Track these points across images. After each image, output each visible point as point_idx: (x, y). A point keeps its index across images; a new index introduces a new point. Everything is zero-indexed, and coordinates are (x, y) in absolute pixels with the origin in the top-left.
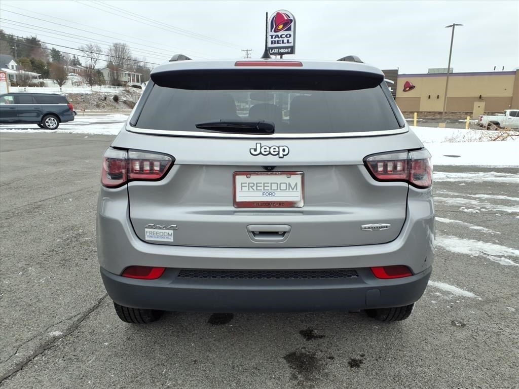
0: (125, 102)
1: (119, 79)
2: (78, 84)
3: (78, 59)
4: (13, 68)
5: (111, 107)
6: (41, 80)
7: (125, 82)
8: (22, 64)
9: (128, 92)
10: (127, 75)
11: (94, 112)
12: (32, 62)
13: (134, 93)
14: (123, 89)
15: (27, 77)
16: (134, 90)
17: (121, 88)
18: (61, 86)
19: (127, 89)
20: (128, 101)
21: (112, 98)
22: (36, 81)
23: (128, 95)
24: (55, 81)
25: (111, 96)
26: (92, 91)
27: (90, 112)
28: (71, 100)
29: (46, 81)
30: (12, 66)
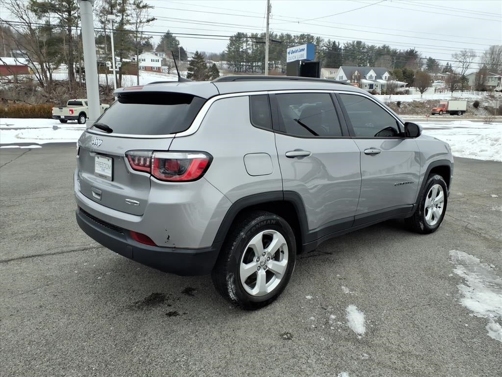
0: (486, 108)
1: (484, 84)
2: (441, 91)
3: (451, 65)
4: (386, 79)
5: (469, 114)
6: (407, 88)
7: (493, 86)
8: (395, 75)
9: (493, 97)
10: (497, 79)
11: (445, 118)
12: (404, 73)
13: (500, 98)
14: (487, 94)
15: (396, 86)
16: (500, 95)
17: (485, 94)
18: (422, 93)
19: (492, 94)
20: (490, 107)
21: (472, 103)
22: (402, 89)
23: (492, 100)
24: (418, 89)
25: (472, 102)
26: (452, 97)
27: (442, 118)
28: (429, 106)
29: (412, 89)
30: (386, 77)
